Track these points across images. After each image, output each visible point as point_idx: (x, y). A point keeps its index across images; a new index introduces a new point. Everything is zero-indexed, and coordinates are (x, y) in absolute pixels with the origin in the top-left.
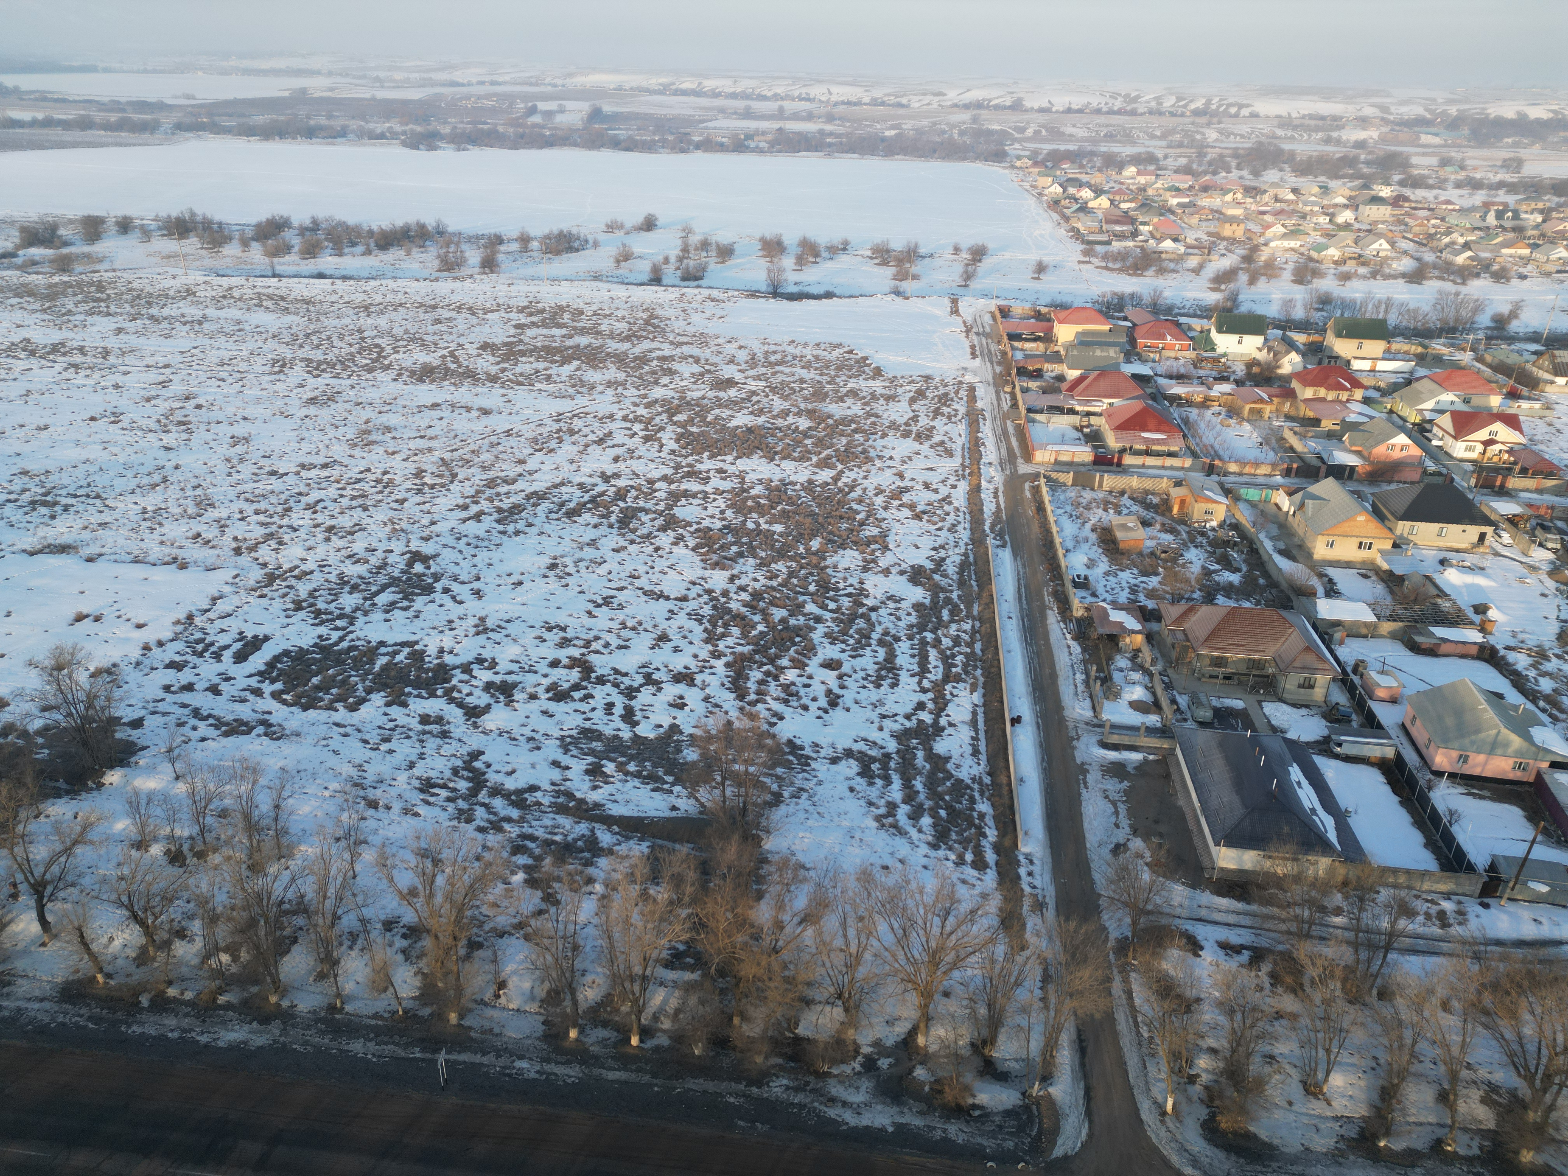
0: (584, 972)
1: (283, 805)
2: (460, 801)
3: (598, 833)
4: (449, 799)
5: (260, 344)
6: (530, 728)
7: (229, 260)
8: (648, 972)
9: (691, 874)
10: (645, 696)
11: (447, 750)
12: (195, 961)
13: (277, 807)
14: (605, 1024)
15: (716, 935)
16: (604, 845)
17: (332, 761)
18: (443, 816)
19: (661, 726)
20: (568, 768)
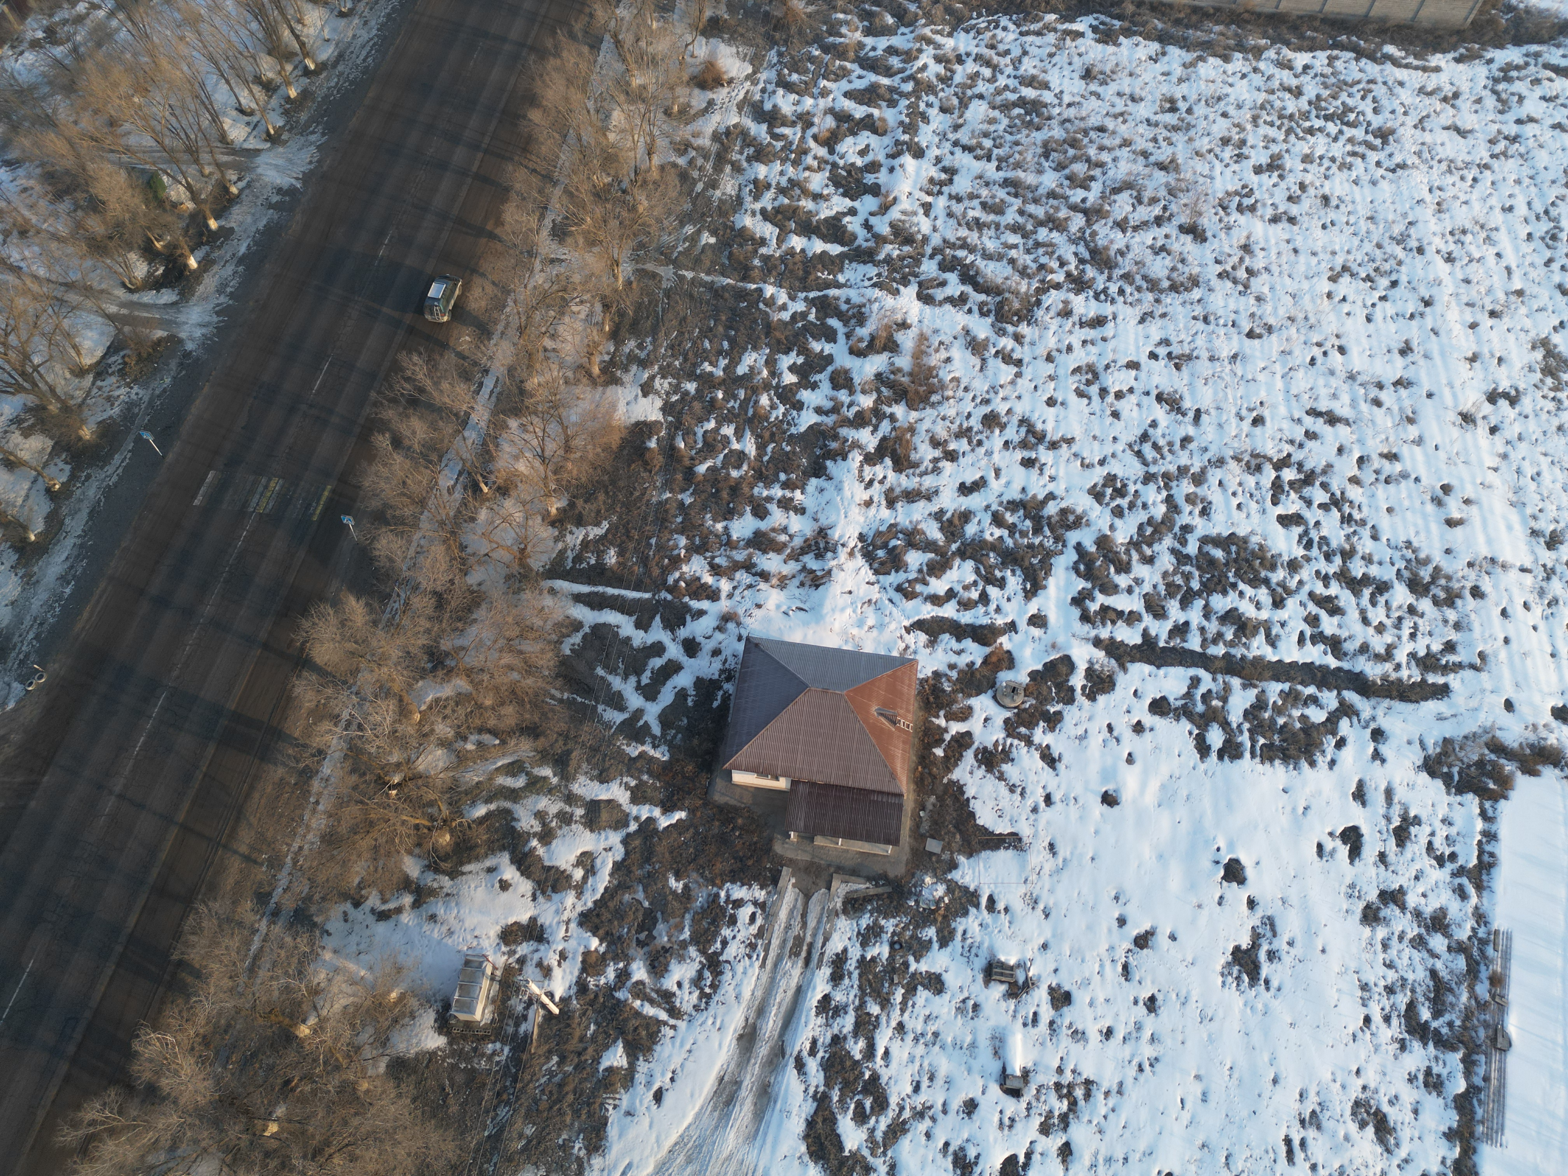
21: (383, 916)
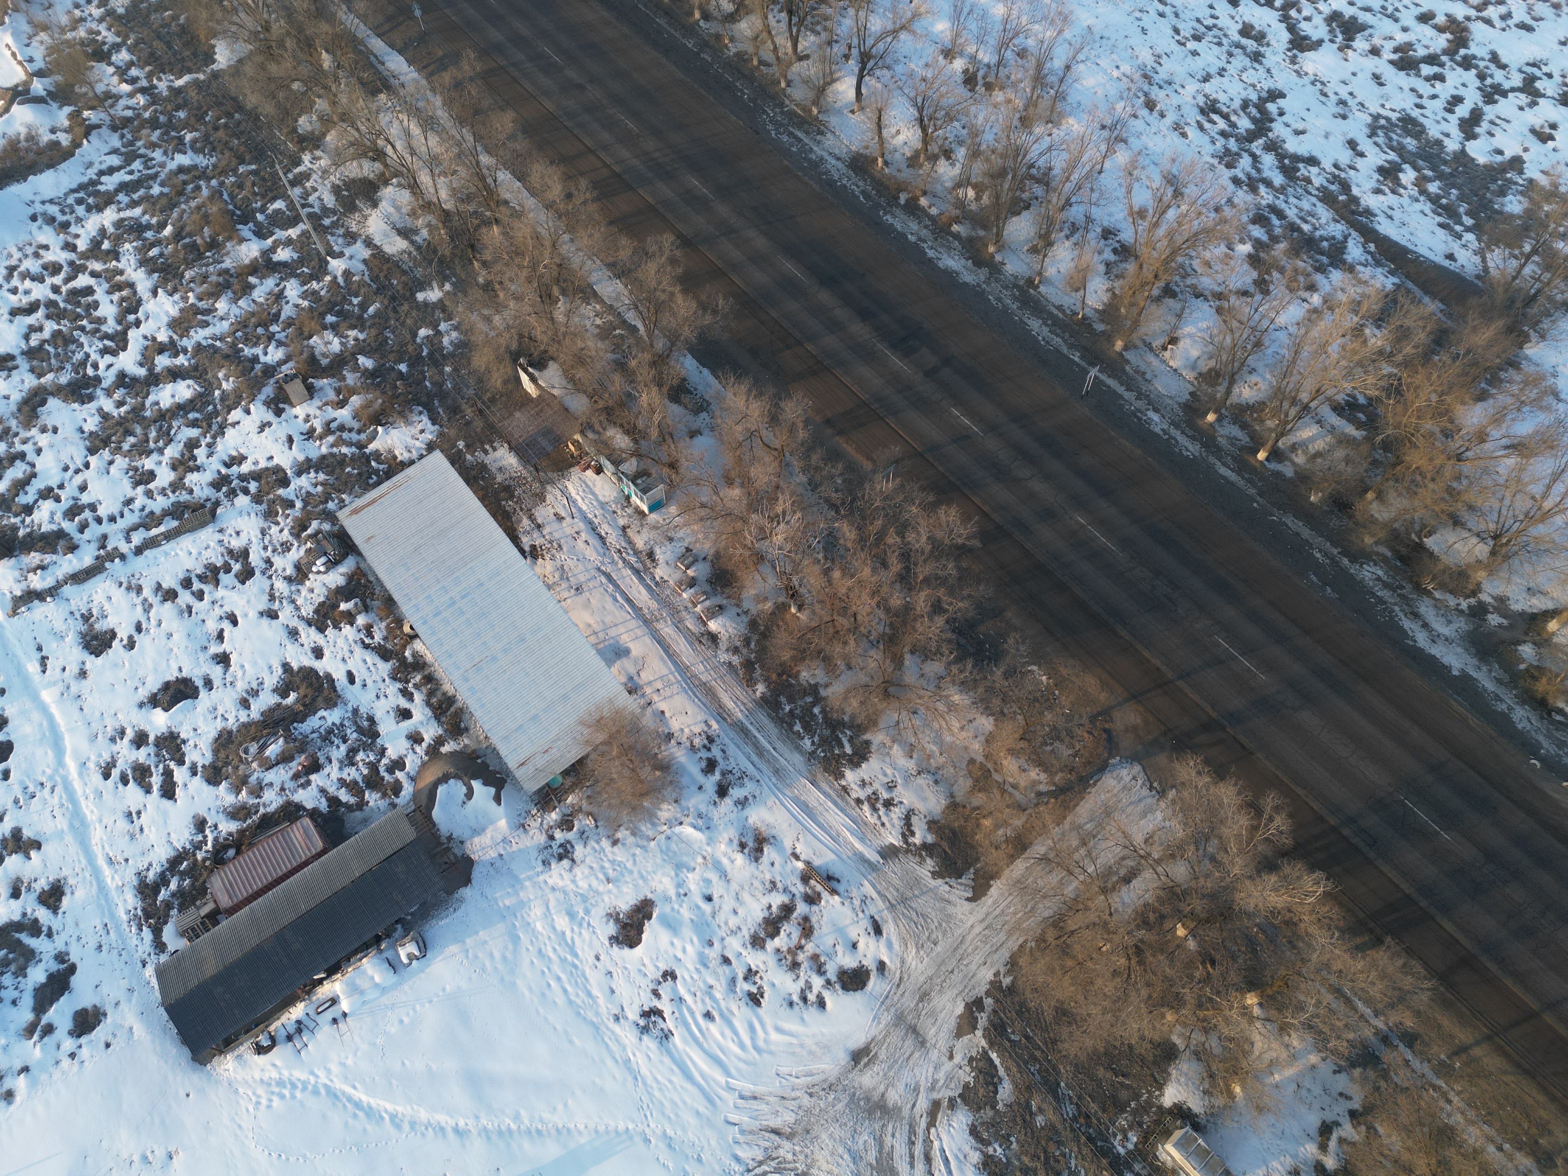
0: (1252, 371)
1: (1074, 67)
2: (1232, 140)
3: (1351, 243)
4: (1223, 134)
6: (1349, 88)
8: (1313, 405)
9: (1422, 336)
10: (1506, 107)
11: (1250, 76)
12: (949, 184)
13: (1068, 67)
14: (1244, 426)
15: (1406, 409)
16: (1349, 258)
17: (1136, 40)
18: (1208, 149)
19: (1500, 152)
20: (1362, 155)
21: (1326, 1130)
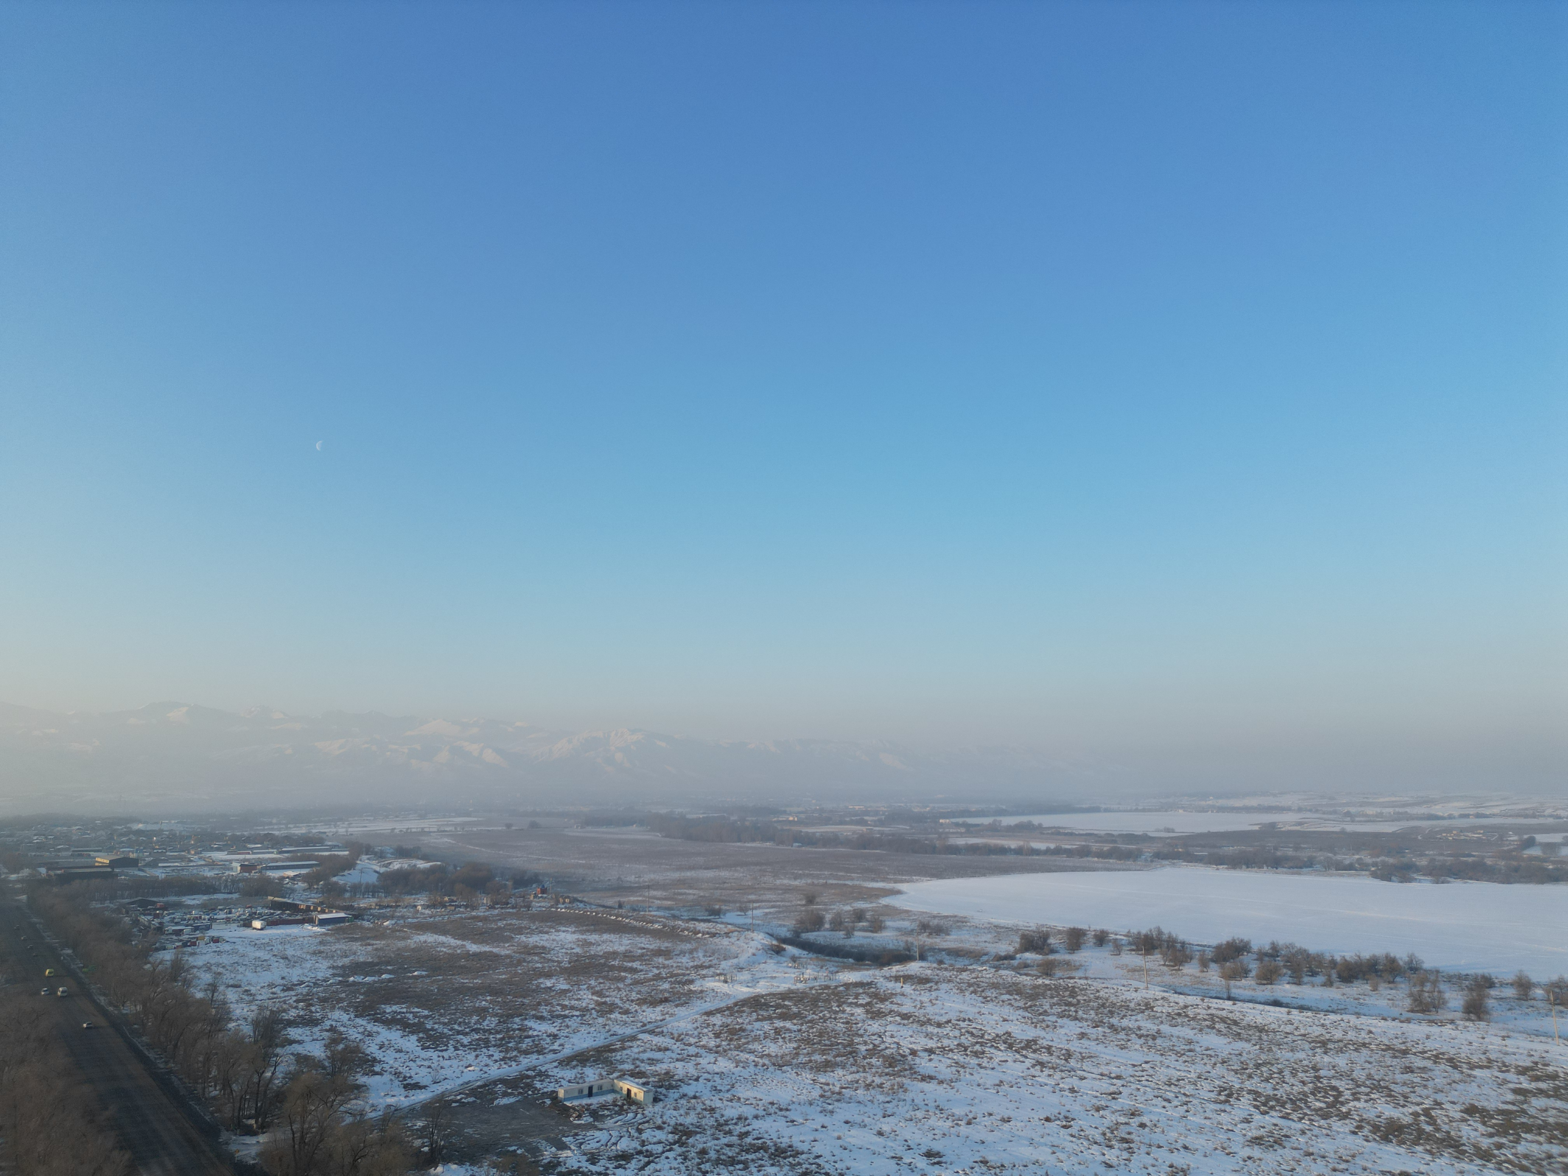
5: (1209, 1068)
7: (1187, 978)
